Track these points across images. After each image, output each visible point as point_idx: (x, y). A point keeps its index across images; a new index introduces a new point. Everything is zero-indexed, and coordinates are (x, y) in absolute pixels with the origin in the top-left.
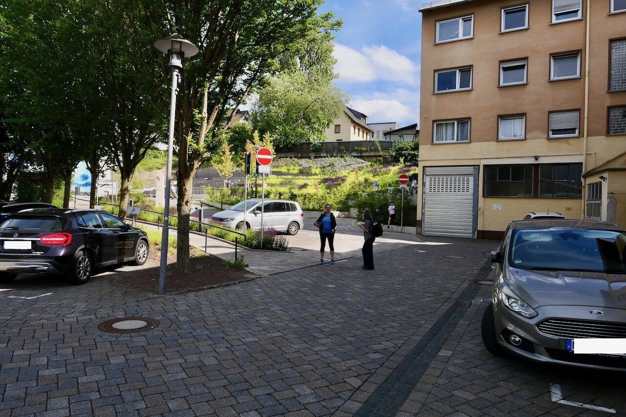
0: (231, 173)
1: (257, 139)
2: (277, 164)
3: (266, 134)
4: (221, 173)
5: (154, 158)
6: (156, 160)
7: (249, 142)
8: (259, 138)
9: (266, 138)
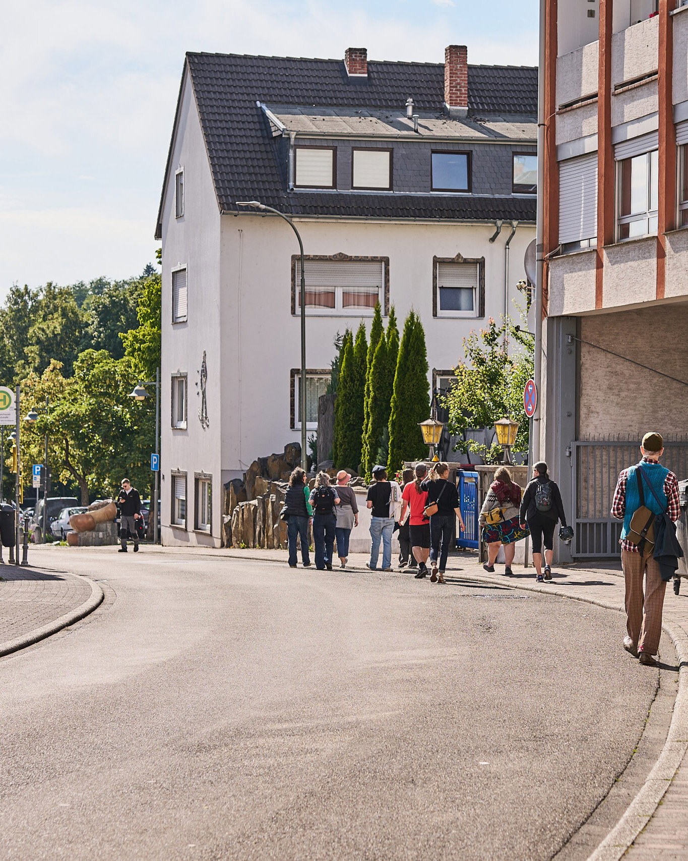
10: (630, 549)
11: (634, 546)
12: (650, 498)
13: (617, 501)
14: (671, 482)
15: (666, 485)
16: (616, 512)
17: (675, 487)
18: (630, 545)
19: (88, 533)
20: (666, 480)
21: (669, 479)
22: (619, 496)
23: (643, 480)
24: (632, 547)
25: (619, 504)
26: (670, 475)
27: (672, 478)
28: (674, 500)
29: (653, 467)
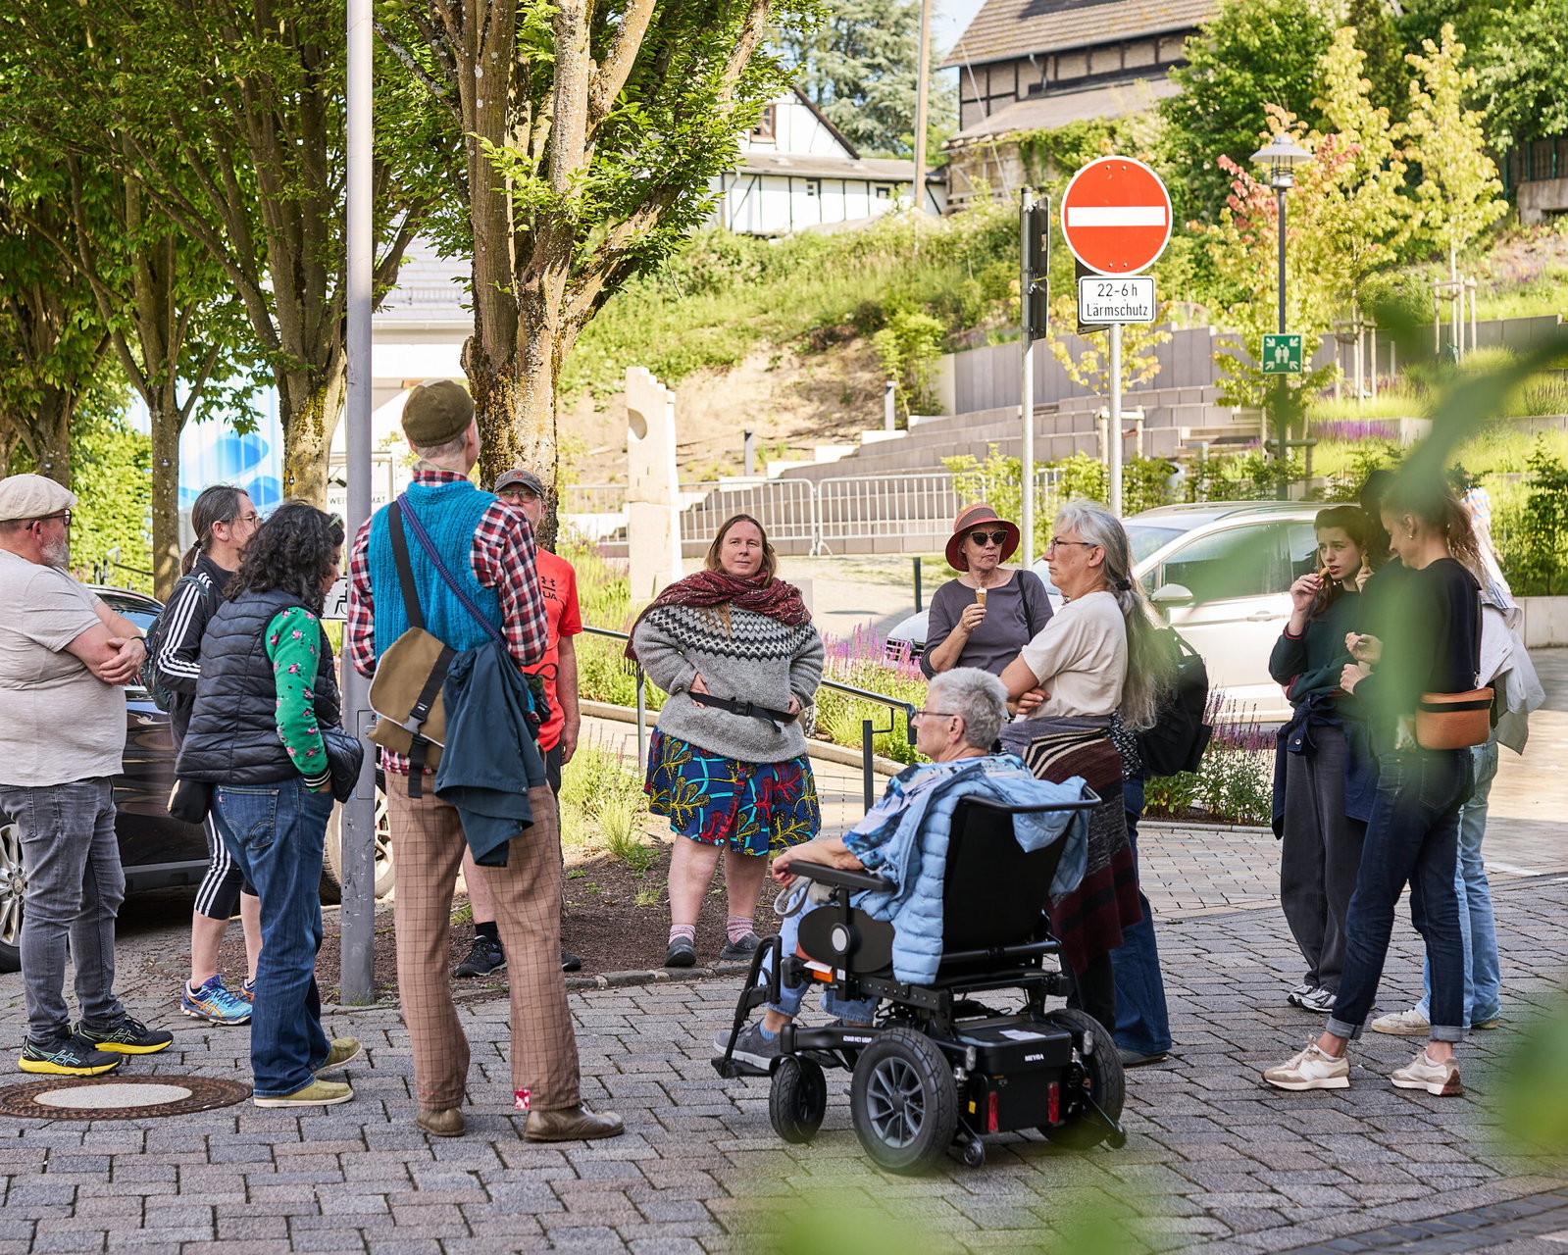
0: (1142, 355)
1: (1352, 96)
2: (1524, 267)
3: (1429, 45)
4: (1076, 360)
5: (692, 290)
6: (707, 304)
7: (1288, 117)
8: (1366, 85)
9: (1434, 81)
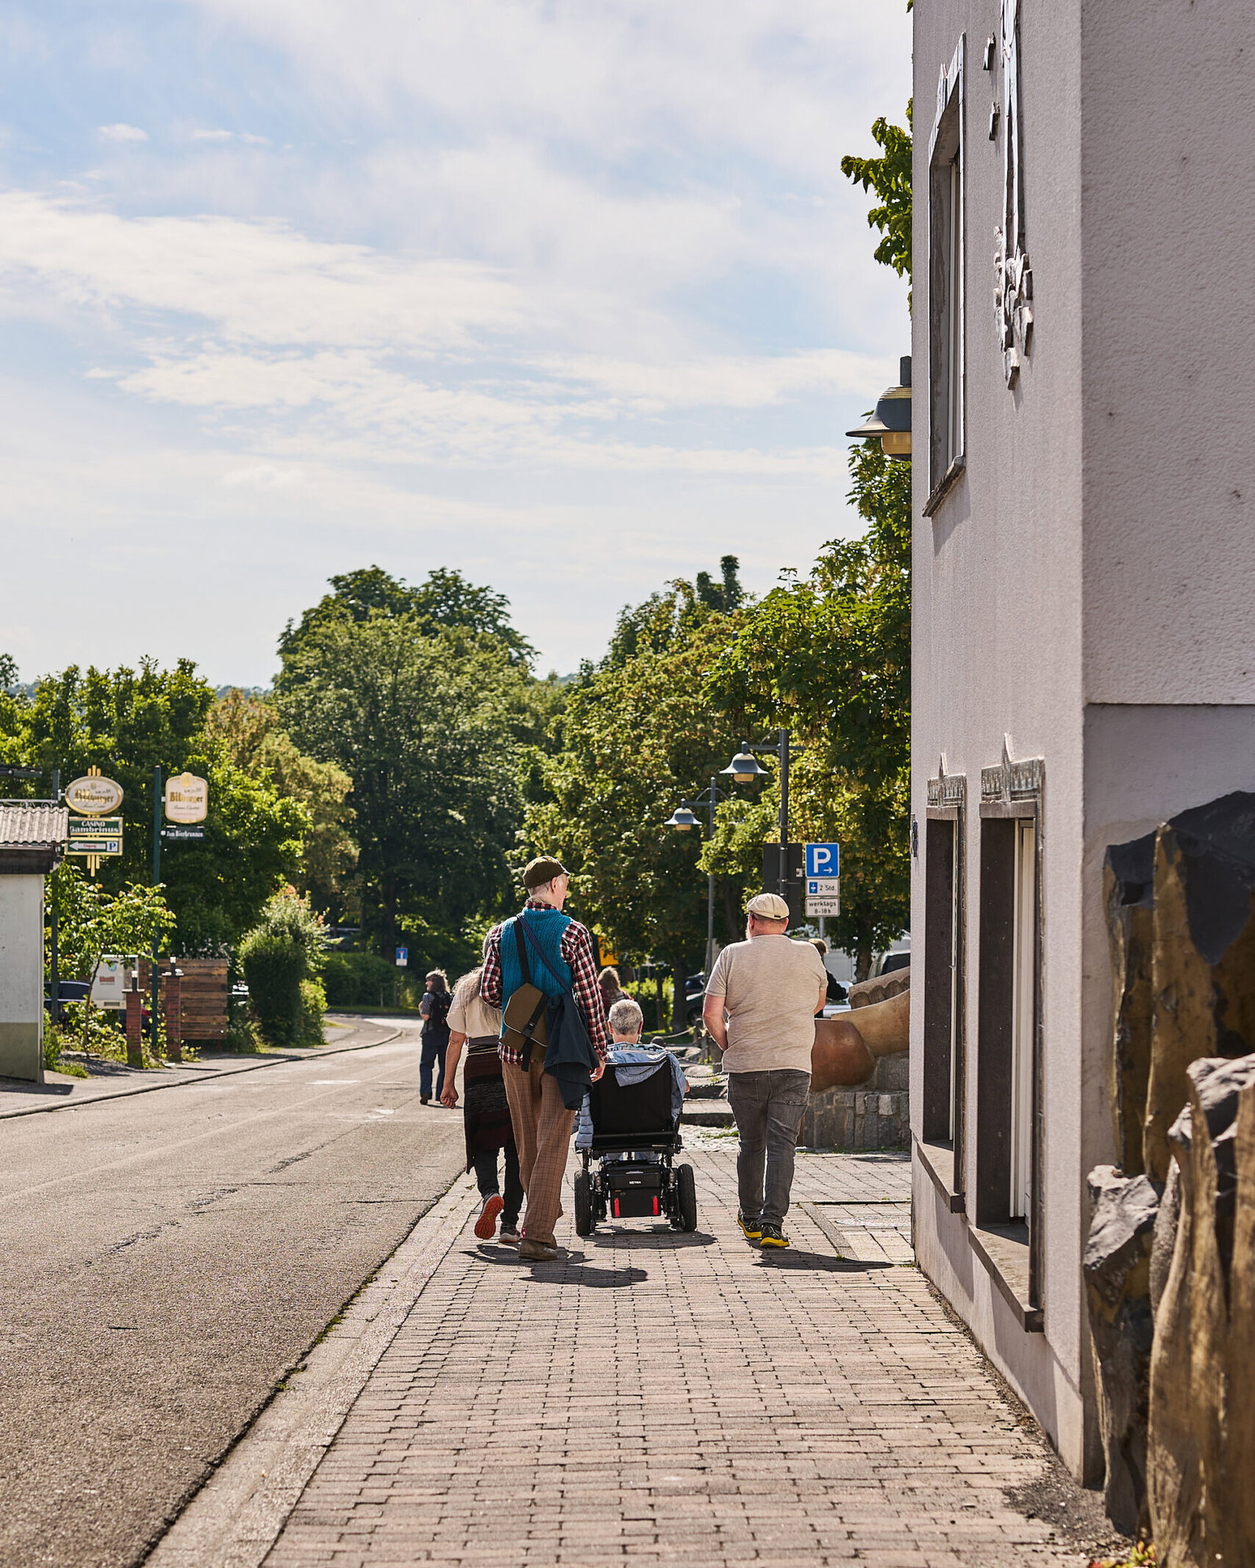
10: (511, 1059)
11: (519, 1055)
12: (540, 970)
13: (489, 975)
14: (572, 940)
15: (564, 943)
16: (487, 994)
17: (581, 950)
18: (512, 1053)
19: (839, 1095)
20: (564, 936)
21: (569, 935)
22: (492, 967)
23: (527, 939)
24: (515, 1057)
25: (491, 980)
26: (573, 927)
27: (576, 933)
28: (582, 972)
29: (541, 917)
